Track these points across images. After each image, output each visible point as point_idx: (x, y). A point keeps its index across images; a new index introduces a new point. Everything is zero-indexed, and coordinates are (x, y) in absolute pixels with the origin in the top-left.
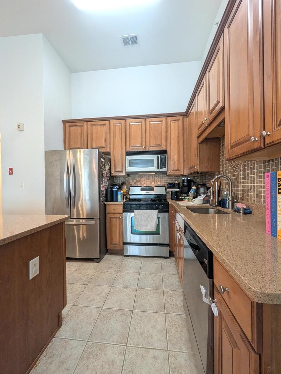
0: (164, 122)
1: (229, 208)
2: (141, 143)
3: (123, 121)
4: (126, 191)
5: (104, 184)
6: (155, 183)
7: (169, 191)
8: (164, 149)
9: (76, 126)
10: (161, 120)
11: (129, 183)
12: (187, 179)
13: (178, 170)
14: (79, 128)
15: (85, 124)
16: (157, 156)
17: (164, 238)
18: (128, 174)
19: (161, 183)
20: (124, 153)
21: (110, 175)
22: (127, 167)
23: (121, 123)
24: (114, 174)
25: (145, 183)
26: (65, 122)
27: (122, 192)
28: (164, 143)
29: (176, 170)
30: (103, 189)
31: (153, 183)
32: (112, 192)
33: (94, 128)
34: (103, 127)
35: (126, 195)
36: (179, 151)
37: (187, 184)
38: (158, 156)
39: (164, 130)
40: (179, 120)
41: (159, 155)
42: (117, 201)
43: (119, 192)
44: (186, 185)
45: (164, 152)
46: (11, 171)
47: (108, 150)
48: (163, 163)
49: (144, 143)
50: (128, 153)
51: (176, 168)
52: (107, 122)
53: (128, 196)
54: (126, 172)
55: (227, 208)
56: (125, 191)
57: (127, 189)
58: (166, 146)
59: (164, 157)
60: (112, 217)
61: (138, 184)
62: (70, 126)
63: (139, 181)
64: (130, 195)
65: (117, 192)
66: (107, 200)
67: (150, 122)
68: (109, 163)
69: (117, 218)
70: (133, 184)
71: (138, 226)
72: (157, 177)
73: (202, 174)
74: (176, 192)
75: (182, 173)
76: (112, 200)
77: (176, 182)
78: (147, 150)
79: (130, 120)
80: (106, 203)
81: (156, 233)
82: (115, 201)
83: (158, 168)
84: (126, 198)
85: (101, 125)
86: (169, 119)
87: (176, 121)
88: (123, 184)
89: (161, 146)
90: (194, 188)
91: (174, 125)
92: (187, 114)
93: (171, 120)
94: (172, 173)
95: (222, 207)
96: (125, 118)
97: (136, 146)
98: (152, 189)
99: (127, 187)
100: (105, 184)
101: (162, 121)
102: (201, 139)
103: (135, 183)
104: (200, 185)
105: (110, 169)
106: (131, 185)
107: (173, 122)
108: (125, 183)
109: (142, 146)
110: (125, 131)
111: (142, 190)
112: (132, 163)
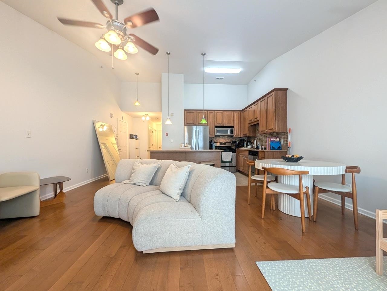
0: (232, 114)
2: (222, 122)
3: (214, 112)
8: (232, 125)
10: (231, 112)
12: (242, 139)
13: (238, 135)
14: (192, 114)
15: (195, 112)
16: (229, 128)
17: (234, 164)
19: (229, 141)
20: (214, 127)
22: (216, 133)
25: (221, 141)
26: (185, 110)
28: (232, 123)
31: (225, 141)
33: (199, 114)
36: (239, 127)
37: (242, 141)
40: (238, 113)
42: (213, 148)
45: (233, 127)
46: (167, 134)
48: (232, 132)
49: (223, 123)
50: (216, 127)
52: (206, 112)
54: (215, 136)
58: (233, 124)
59: (233, 129)
61: (218, 141)
62: (187, 113)
67: (226, 113)
70: (215, 141)
72: (229, 138)
73: (248, 137)
74: (237, 145)
75: (240, 136)
77: (237, 140)
78: (225, 126)
79: (217, 112)
81: (231, 162)
83: (230, 134)
85: (203, 113)
86: (234, 112)
90: (246, 143)
91: (236, 115)
92: (243, 111)
94: (236, 136)
96: (215, 111)
97: (220, 124)
98: (225, 144)
102: (250, 125)
104: (248, 142)
107: (236, 113)
110: (214, 116)
111: (220, 144)
112: (218, 131)
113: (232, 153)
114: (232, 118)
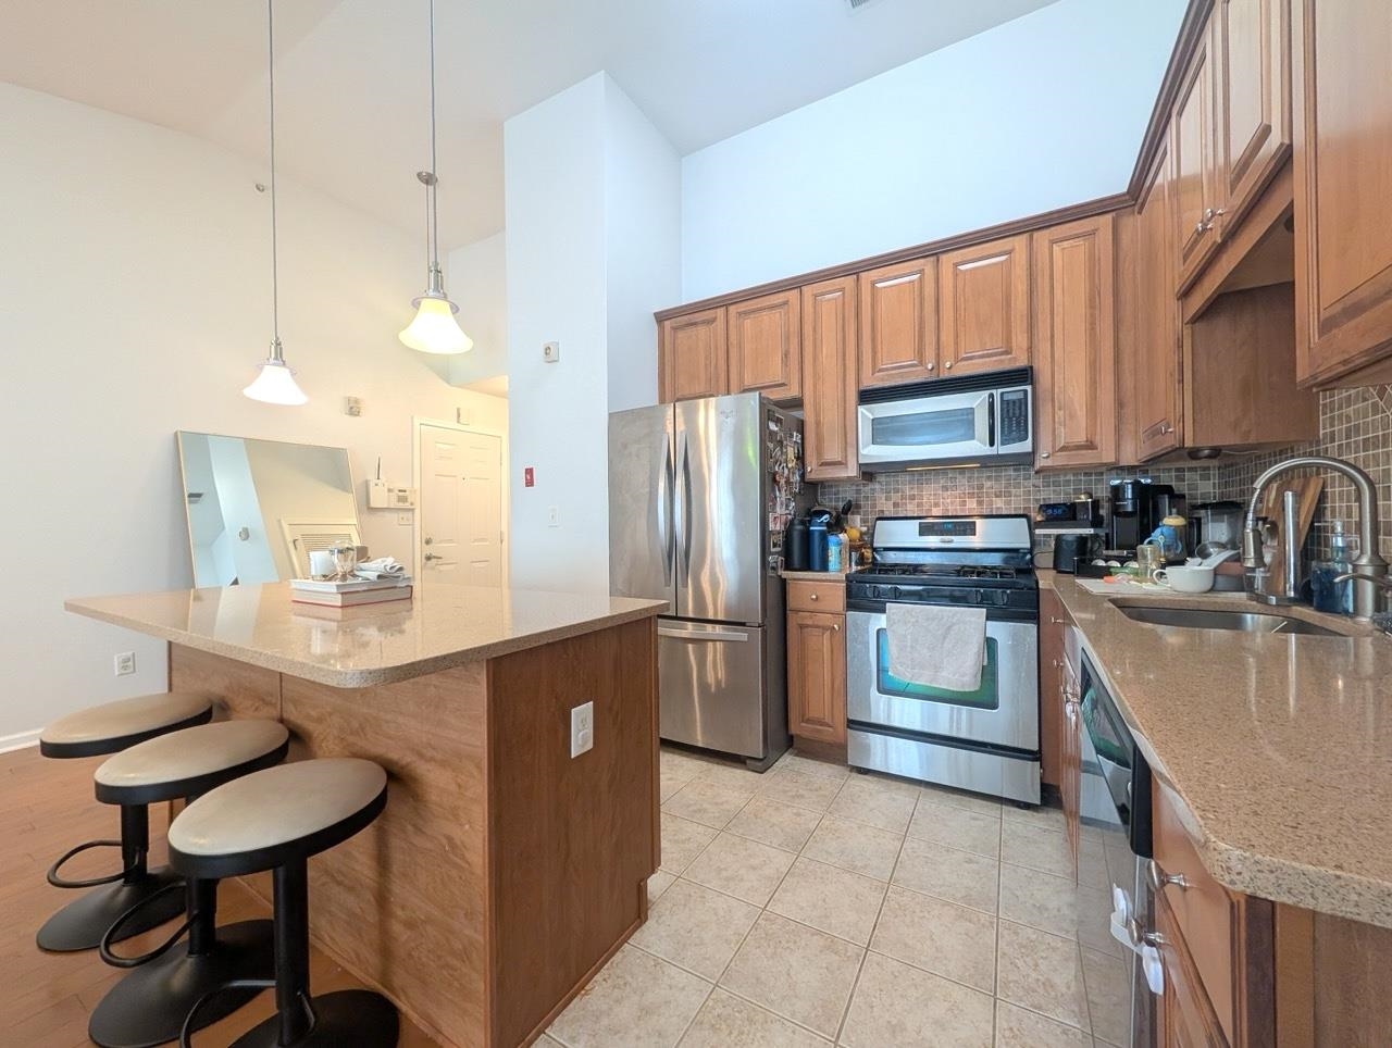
0: (1021, 257)
1: (1357, 612)
2: (921, 352)
3: (849, 282)
4: (862, 534)
5: (780, 510)
6: (980, 503)
7: (1049, 536)
8: (1022, 362)
9: (695, 324)
10: (1007, 248)
11: (874, 506)
12: (1136, 484)
13: (1090, 445)
14: (702, 331)
15: (720, 312)
16: (985, 394)
18: (869, 473)
19: (1009, 503)
20: (853, 396)
21: (803, 476)
22: (865, 446)
23: (842, 290)
24: (814, 472)
25: (936, 505)
26: (661, 318)
27: (844, 537)
28: (1020, 340)
29: (1079, 447)
30: (775, 526)
31: (975, 505)
32: (807, 536)
33: (748, 323)
34: (776, 315)
35: (863, 548)
36: (1093, 366)
37: (1134, 505)
38: (991, 396)
39: (1020, 287)
40: (1093, 233)
41: (997, 393)
42: (825, 568)
43: (832, 539)
44: (1130, 509)
45: (1024, 375)
46: (530, 479)
47: (793, 392)
48: (1014, 420)
49: (930, 353)
50: (868, 396)
51: (1081, 438)
52: (793, 295)
53: (868, 553)
54: (860, 465)
55: (1346, 612)
56: (855, 534)
57: (864, 529)
58: (1030, 349)
59: (1021, 395)
60: (808, 626)
61: (909, 507)
62: (675, 329)
63: (913, 498)
64: (875, 550)
65: (824, 536)
66: (788, 566)
67: (956, 265)
68: (796, 437)
69: (825, 628)
70: (889, 510)
71: (902, 664)
72: (989, 478)
74: (1082, 540)
75: (1108, 457)
76: (807, 566)
77: (1083, 498)
78: (945, 375)
79: (874, 274)
80: (786, 574)
81: (984, 697)
82: (817, 567)
83: (992, 444)
84: (861, 560)
85: (772, 307)
86: (1042, 238)
87: (1080, 242)
88: (849, 508)
89: (1007, 352)
90: (1172, 521)
91: (1066, 257)
92: (1137, 194)
93: (1053, 242)
94: (1060, 460)
95: (1320, 608)
96: (854, 270)
97: (900, 365)
98: (970, 529)
99: (864, 521)
100: (784, 510)
101: (1009, 253)
103: (896, 505)
104: (1204, 506)
105: (801, 458)
106: (883, 511)
107: (1065, 244)
108: (858, 507)
109: (921, 363)
110: (855, 314)
111: (925, 530)
112: (884, 431)
113: (988, 618)
114: (1020, 304)
